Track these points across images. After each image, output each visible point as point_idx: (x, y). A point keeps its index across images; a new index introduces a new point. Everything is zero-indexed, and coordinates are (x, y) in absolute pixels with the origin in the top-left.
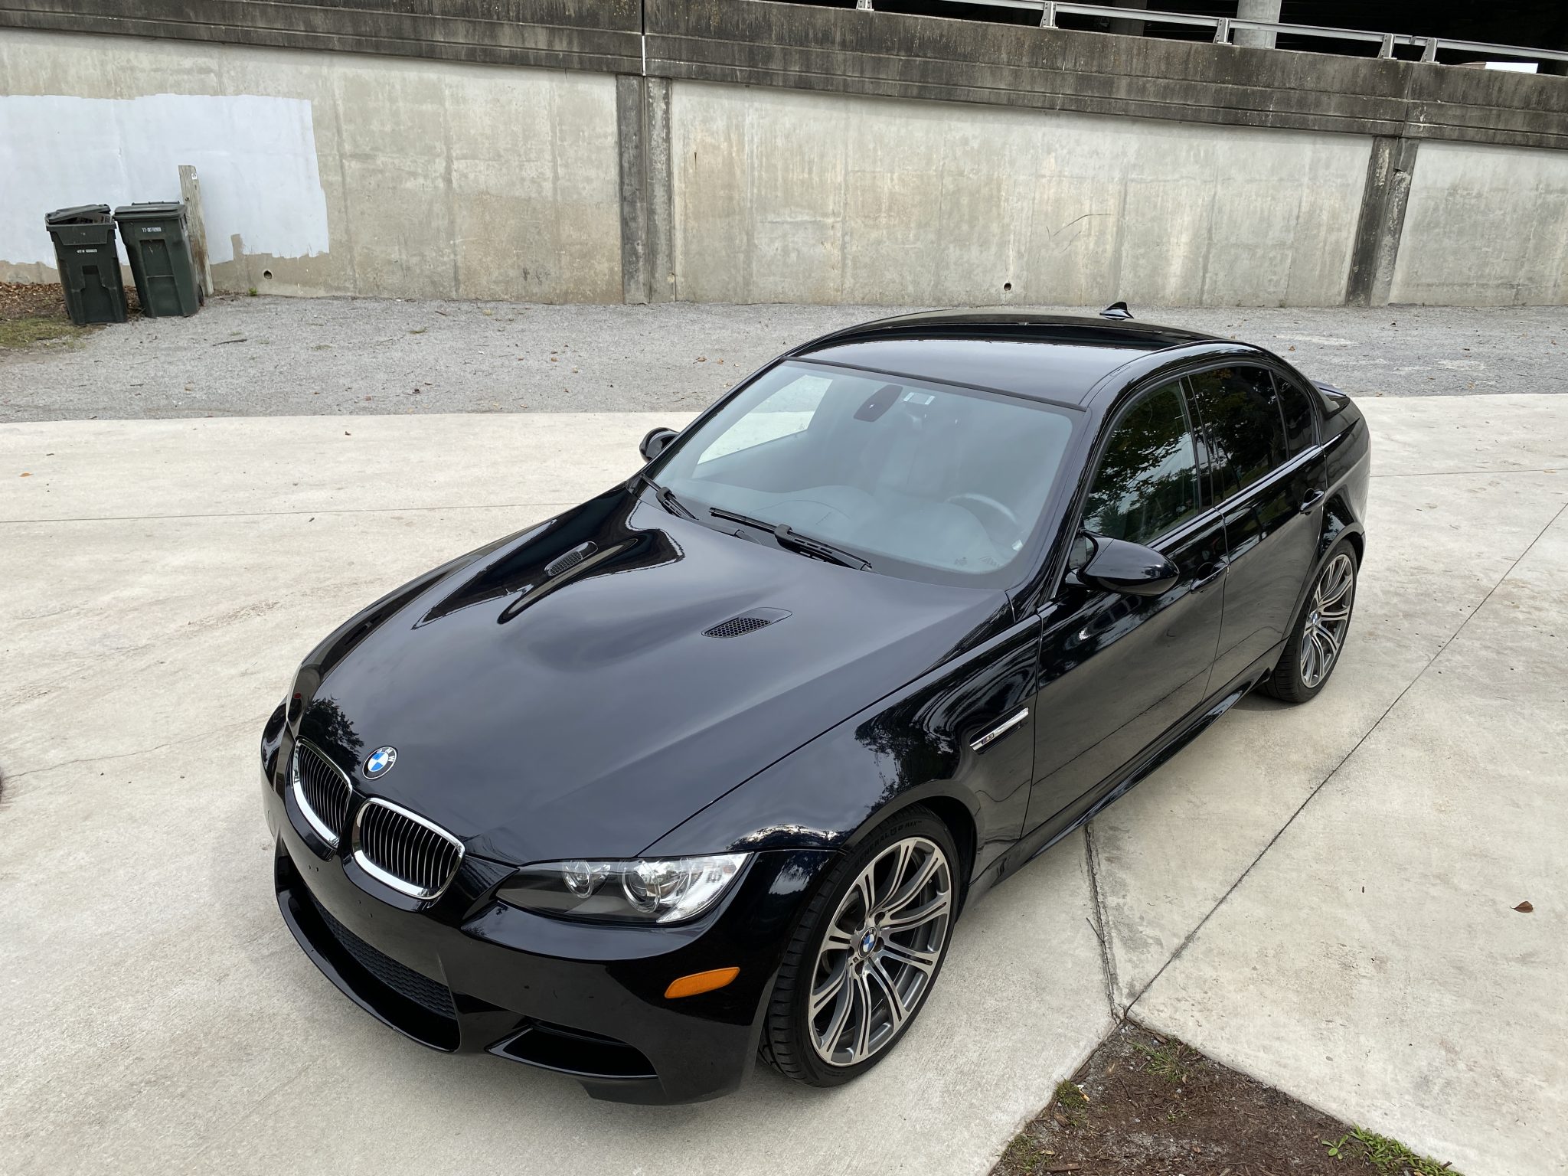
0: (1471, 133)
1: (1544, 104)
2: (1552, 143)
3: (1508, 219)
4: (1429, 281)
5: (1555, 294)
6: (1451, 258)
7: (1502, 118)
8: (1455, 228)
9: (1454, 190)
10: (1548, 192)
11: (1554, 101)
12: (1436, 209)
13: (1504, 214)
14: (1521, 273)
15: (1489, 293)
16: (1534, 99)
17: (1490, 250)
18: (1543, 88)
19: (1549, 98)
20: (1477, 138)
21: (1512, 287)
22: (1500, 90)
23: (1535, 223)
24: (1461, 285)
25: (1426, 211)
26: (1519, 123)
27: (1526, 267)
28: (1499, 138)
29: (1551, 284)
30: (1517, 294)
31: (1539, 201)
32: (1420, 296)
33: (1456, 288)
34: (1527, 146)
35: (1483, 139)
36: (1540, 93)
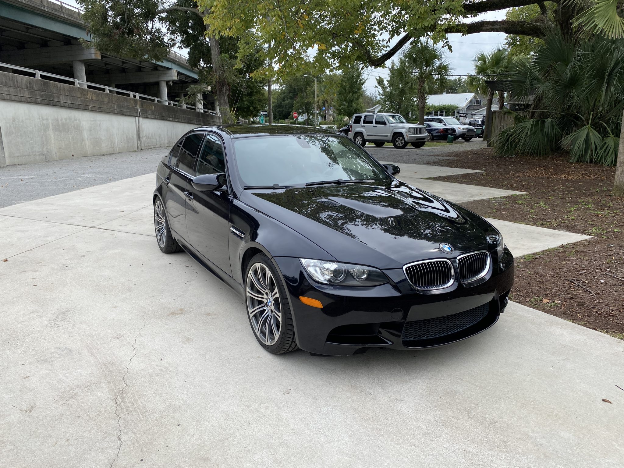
0: (13, 97)
1: (32, 87)
2: (39, 102)
3: (34, 130)
4: (17, 155)
5: (56, 156)
6: (21, 146)
7: (21, 92)
8: (19, 134)
9: (14, 120)
10: (43, 120)
11: (34, 87)
12: (10, 127)
13: (33, 128)
14: (45, 149)
15: (37, 158)
16: (29, 86)
17: (32, 142)
18: (30, 82)
19: (33, 86)
20: (16, 99)
21: (43, 155)
22: (17, 81)
23: (43, 131)
24: (28, 156)
25: (7, 128)
26: (27, 94)
27: (45, 148)
28: (23, 99)
29: (54, 153)
30: (46, 157)
31: (42, 123)
32: (16, 161)
33: (27, 157)
34: (32, 103)
35: (18, 100)
36: (30, 83)
